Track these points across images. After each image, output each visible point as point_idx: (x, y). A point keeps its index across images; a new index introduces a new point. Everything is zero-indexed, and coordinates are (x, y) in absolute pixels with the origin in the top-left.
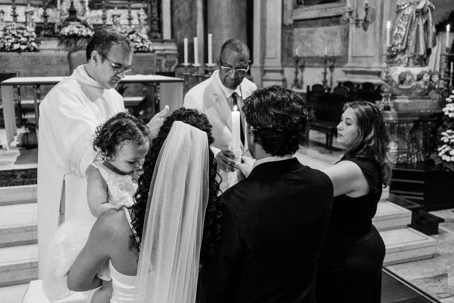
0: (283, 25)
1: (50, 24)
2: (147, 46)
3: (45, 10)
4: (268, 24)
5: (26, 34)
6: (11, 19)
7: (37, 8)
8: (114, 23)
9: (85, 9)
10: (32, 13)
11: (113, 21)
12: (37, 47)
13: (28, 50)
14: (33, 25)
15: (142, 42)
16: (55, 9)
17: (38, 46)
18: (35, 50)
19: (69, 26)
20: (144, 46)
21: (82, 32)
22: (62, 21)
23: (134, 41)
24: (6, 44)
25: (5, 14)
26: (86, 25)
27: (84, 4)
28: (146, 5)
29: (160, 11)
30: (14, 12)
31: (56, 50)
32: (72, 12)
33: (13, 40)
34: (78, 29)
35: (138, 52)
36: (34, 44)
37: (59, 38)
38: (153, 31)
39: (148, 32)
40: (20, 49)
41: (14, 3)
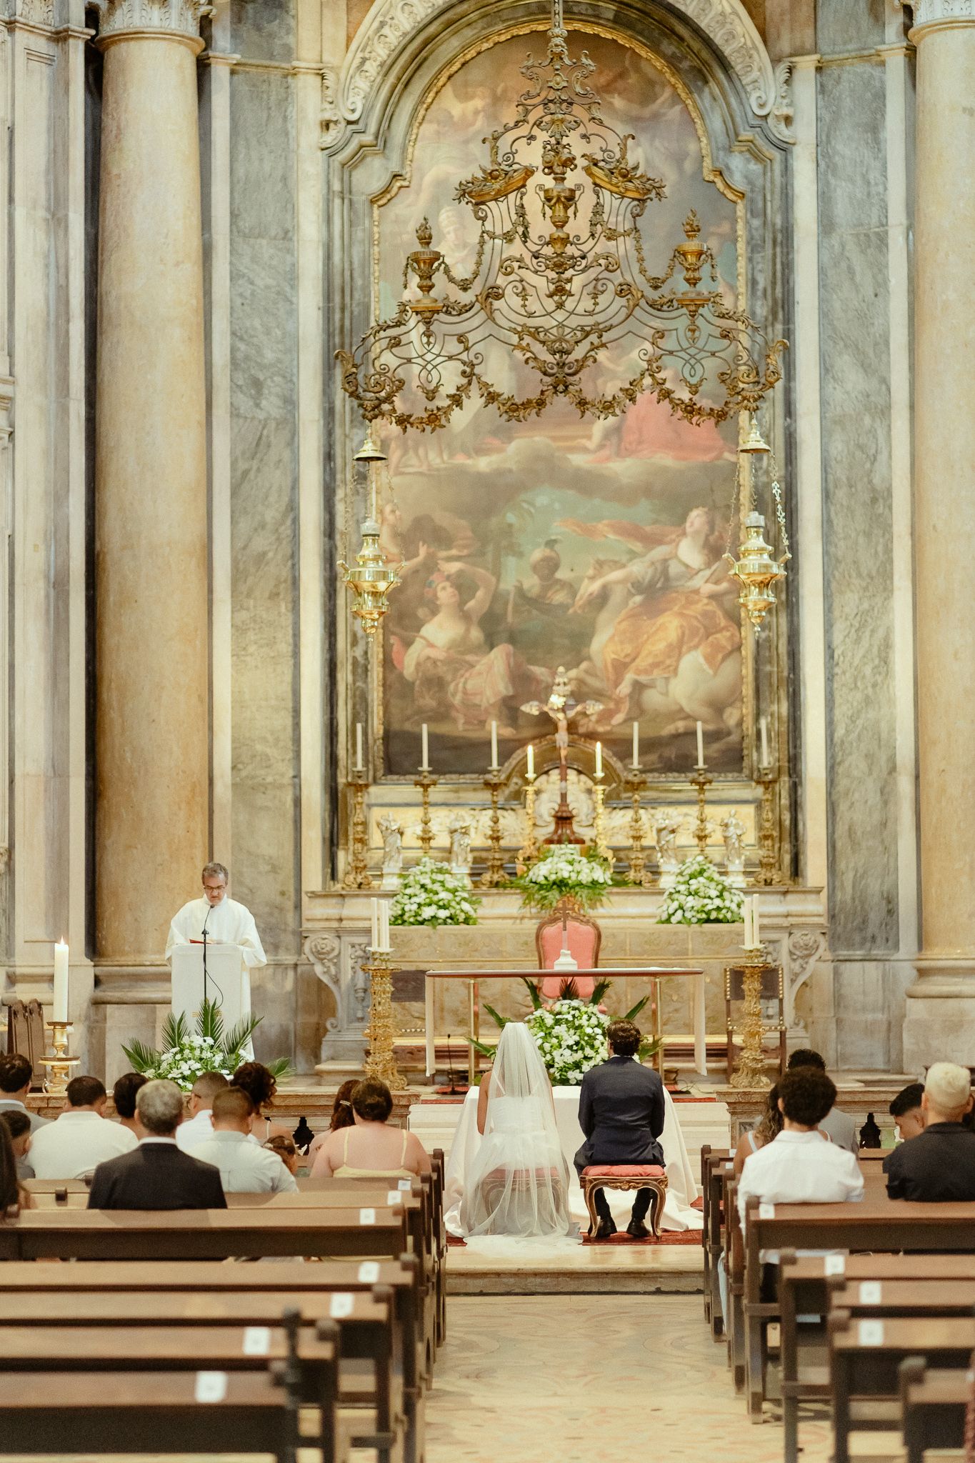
1: (507, 850)
2: (734, 907)
3: (494, 817)
5: (450, 885)
6: (417, 845)
7: (476, 813)
8: (661, 848)
9: (595, 809)
10: (465, 832)
11: (658, 842)
12: (472, 913)
13: (453, 918)
14: (465, 860)
15: (720, 896)
16: (521, 812)
17: (475, 910)
18: (467, 922)
19: (549, 860)
20: (725, 908)
21: (578, 873)
22: (534, 844)
23: (702, 894)
24: (407, 908)
25: (404, 837)
27: (594, 796)
28: (759, 791)
29: (795, 806)
30: (425, 831)
31: (516, 918)
32: (563, 819)
33: (423, 897)
34: (570, 868)
35: (708, 921)
36: (466, 906)
37: (525, 889)
38: (761, 864)
39: (748, 863)
40: (434, 918)
41: (426, 804)
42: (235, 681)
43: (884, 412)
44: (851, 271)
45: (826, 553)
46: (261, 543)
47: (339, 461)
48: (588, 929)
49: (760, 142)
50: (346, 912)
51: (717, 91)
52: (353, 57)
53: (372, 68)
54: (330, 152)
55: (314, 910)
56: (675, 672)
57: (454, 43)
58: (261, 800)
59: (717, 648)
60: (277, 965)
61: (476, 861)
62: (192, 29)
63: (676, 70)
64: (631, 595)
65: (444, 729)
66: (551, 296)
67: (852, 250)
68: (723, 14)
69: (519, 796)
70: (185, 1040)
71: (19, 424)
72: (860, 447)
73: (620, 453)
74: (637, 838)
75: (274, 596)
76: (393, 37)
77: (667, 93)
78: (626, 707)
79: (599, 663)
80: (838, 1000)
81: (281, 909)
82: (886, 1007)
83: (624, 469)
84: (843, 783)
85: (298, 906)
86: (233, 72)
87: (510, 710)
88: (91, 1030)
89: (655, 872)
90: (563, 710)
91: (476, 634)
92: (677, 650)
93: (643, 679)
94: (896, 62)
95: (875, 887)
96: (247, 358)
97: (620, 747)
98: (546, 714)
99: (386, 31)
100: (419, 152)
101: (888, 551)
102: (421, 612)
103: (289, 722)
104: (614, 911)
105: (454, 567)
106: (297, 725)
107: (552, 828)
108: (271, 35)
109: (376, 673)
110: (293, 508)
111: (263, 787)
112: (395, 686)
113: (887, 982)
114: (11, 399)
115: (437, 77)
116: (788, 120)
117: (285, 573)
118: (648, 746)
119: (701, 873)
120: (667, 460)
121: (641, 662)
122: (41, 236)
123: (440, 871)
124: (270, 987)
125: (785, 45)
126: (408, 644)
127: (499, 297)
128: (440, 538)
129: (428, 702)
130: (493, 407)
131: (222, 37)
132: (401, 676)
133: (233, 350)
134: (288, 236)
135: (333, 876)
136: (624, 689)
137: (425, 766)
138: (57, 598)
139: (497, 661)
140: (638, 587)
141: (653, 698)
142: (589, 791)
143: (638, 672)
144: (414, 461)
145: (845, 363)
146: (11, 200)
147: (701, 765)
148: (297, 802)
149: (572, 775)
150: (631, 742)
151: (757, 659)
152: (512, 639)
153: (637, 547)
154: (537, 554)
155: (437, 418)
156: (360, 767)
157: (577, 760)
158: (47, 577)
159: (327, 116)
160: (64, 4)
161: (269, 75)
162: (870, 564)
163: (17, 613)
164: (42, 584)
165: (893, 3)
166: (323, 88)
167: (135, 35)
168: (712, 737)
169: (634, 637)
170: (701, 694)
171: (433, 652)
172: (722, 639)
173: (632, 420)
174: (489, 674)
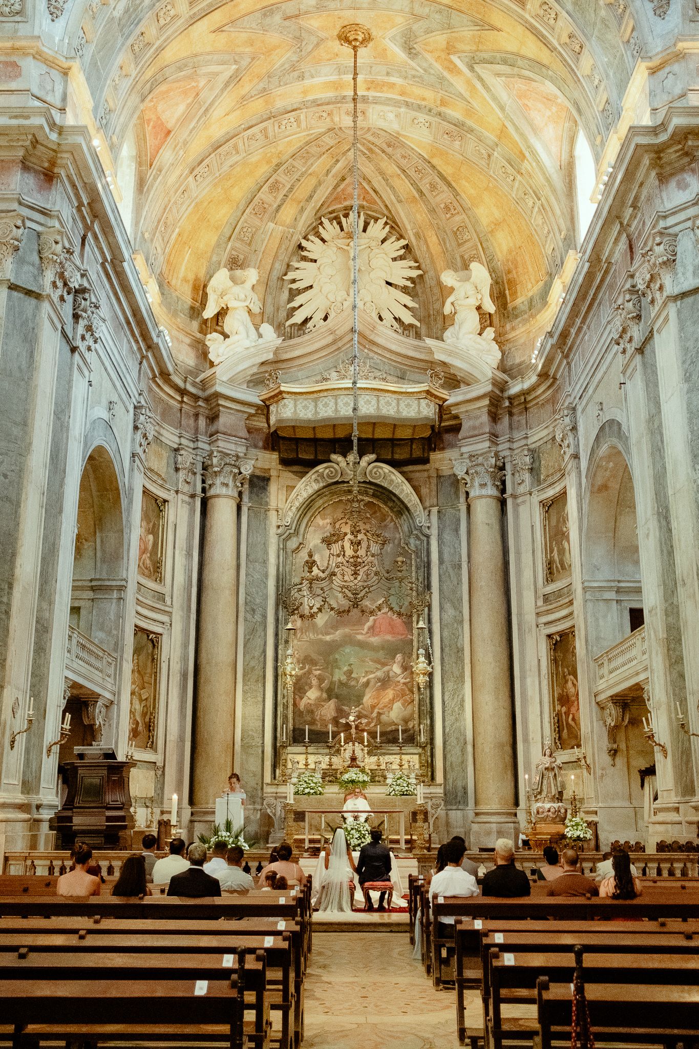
1: (334, 770)
2: (412, 790)
3: (330, 758)
5: (315, 781)
6: (303, 767)
7: (324, 756)
8: (387, 769)
9: (364, 756)
10: (320, 763)
11: (386, 767)
12: (321, 791)
13: (315, 793)
15: (407, 786)
16: (339, 756)
17: (323, 790)
18: (320, 794)
19: (348, 773)
20: (409, 790)
21: (358, 778)
22: (343, 767)
23: (401, 785)
24: (299, 789)
25: (299, 764)
27: (364, 751)
28: (420, 750)
29: (432, 755)
30: (306, 763)
31: (337, 793)
32: (353, 759)
33: (305, 785)
34: (356, 776)
35: (403, 795)
36: (320, 789)
37: (340, 783)
38: (421, 776)
39: (417, 775)
40: (309, 793)
41: (307, 753)
42: (243, 710)
43: (461, 622)
44: (449, 576)
45: (442, 669)
46: (252, 664)
47: (280, 636)
49: (419, 534)
50: (279, 790)
51: (405, 517)
52: (288, 505)
53: (294, 509)
54: (280, 535)
55: (268, 789)
56: (392, 709)
57: (321, 501)
58: (251, 751)
59: (405, 701)
60: (254, 809)
61: (323, 773)
62: (236, 495)
63: (393, 511)
64: (377, 682)
65: (313, 728)
66: (352, 575)
67: (451, 571)
68: (407, 494)
69: (338, 751)
71: (173, 620)
72: (453, 634)
73: (373, 635)
74: (379, 766)
75: (257, 681)
76: (301, 500)
77: (390, 518)
78: (375, 721)
79: (366, 705)
80: (448, 824)
81: (256, 789)
82: (464, 826)
83: (374, 640)
84: (448, 748)
85: (262, 789)
86: (249, 509)
87: (336, 721)
88: (189, 831)
89: (385, 778)
90: (354, 721)
91: (325, 695)
92: (392, 701)
93: (381, 711)
94: (463, 508)
95: (460, 784)
96: (250, 601)
97: (373, 735)
98: (348, 723)
99: (299, 497)
100: (308, 536)
101: (463, 668)
102: (306, 688)
103: (261, 724)
104: (371, 791)
105: (318, 672)
106: (263, 726)
107: (349, 762)
108: (262, 498)
109: (291, 708)
110: (264, 651)
111: (251, 747)
112: (297, 713)
113: (465, 817)
114: (171, 613)
115: (315, 512)
116: (429, 527)
117: (261, 673)
118: (382, 734)
119: (401, 778)
120: (389, 637)
121: (381, 706)
122: (184, 559)
123: (311, 776)
124: (252, 817)
125: (427, 504)
126: (301, 698)
127: (335, 575)
128: (313, 663)
129: (308, 718)
130: (332, 612)
131: (246, 498)
132: (299, 710)
133: (246, 598)
134: (265, 562)
135: (275, 778)
136: (374, 715)
137: (307, 740)
138: (184, 680)
139: (332, 704)
140: (379, 680)
141: (384, 718)
142: (362, 750)
143: (379, 709)
144: (305, 637)
145: (448, 606)
146: (174, 548)
147: (401, 740)
148: (263, 752)
149: (356, 744)
150: (377, 733)
151: (419, 705)
152: (337, 698)
153: (379, 666)
154: (345, 669)
155: (313, 615)
156: (284, 740)
157: (359, 739)
158: (180, 673)
159: (279, 524)
160: (195, 485)
161: (261, 511)
162: (457, 673)
163: (170, 685)
164: (179, 675)
165: (462, 490)
166: (278, 515)
167: (217, 496)
168: (404, 731)
169: (378, 697)
170: (400, 717)
171: (310, 702)
172: (407, 698)
173: (377, 624)
174: (329, 710)
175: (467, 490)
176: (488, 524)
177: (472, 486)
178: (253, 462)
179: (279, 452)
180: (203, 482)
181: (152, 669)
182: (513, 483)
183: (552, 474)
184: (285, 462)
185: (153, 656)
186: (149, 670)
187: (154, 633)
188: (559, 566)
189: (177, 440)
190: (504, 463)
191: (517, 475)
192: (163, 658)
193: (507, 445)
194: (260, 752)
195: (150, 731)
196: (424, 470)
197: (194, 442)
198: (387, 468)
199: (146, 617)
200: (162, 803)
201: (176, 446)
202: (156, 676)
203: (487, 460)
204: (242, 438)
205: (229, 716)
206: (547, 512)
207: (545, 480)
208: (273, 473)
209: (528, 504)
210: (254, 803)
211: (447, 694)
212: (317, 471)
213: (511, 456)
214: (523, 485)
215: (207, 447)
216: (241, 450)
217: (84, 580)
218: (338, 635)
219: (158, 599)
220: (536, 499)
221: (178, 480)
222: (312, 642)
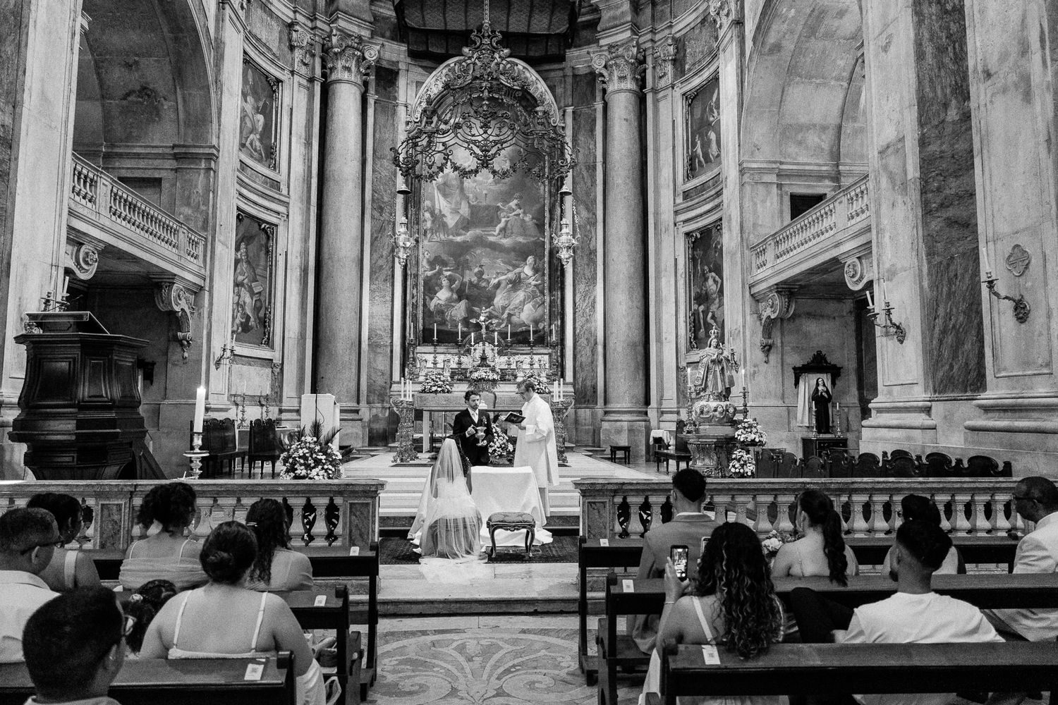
0: (678, 367)
1: (464, 369)
2: (543, 388)
3: (460, 358)
4: (665, 367)
5: (443, 380)
6: (432, 366)
7: (454, 356)
8: (517, 369)
9: (494, 355)
10: (449, 363)
11: (517, 366)
12: (449, 389)
13: (443, 391)
14: (449, 371)
16: (469, 356)
17: (451, 389)
18: (448, 392)
19: (479, 371)
21: (488, 376)
22: (473, 367)
24: (427, 387)
25: (427, 364)
26: (493, 370)
28: (550, 351)
29: (563, 355)
30: (435, 362)
32: (484, 358)
33: (432, 383)
34: (486, 375)
36: (448, 387)
37: (469, 381)
38: (552, 375)
39: (547, 375)
40: (436, 391)
41: (435, 352)
42: (370, 309)
43: (594, 224)
44: (583, 178)
45: (574, 271)
46: (380, 262)
48: (492, 395)
52: (416, 101)
53: (424, 105)
54: (409, 132)
55: (395, 387)
56: (523, 310)
57: (451, 99)
58: (379, 350)
59: (537, 303)
60: (383, 408)
61: (452, 372)
62: (361, 83)
63: (526, 111)
64: (508, 284)
66: (481, 128)
67: (585, 173)
68: (543, 93)
69: (468, 351)
70: (303, 439)
71: (291, 212)
72: (585, 236)
73: (506, 237)
74: (509, 365)
75: (385, 280)
76: (431, 95)
78: (506, 322)
79: (496, 306)
80: (576, 422)
81: (385, 388)
82: (593, 424)
83: (506, 242)
84: (579, 348)
85: (391, 387)
86: (375, 103)
87: (466, 322)
89: (516, 377)
90: (485, 322)
91: (455, 296)
93: (512, 312)
95: (589, 383)
96: (378, 199)
97: (503, 335)
98: (478, 323)
99: (429, 93)
101: (595, 270)
102: (436, 288)
103: (389, 324)
104: (501, 390)
105: (448, 273)
106: (392, 325)
107: (480, 362)
108: (390, 92)
109: (421, 308)
111: (378, 346)
112: (428, 314)
113: (594, 415)
114: (288, 203)
116: (563, 128)
117: (390, 273)
118: (513, 335)
119: (532, 376)
121: (511, 307)
122: (302, 148)
123: (439, 374)
125: (562, 104)
126: (432, 299)
127: (460, 128)
129: (438, 318)
130: (456, 173)
131: (372, 90)
132: (429, 309)
133: (373, 196)
135: (403, 376)
136: (505, 316)
137: (435, 340)
138: (304, 276)
139: (463, 304)
140: (510, 281)
141: (515, 319)
142: (493, 350)
143: (510, 310)
146: (290, 133)
147: (532, 341)
148: (392, 351)
149: (487, 344)
150: (507, 333)
151: (550, 306)
152: (467, 299)
153: (511, 268)
154: (476, 270)
155: (433, 176)
156: (412, 338)
157: (489, 339)
158: (301, 268)
159: (408, 120)
160: (313, 68)
161: (388, 105)
162: (588, 274)
163: (288, 280)
164: (298, 270)
165: (599, 86)
166: (407, 110)
167: (339, 81)
168: (535, 332)
169: (509, 298)
170: (531, 318)
171: (440, 302)
172: (538, 300)
173: (509, 226)
174: (460, 310)
175: (605, 86)
176: (625, 119)
177: (611, 80)
178: (378, 47)
179: (408, 44)
180: (324, 67)
181: (266, 261)
182: (654, 77)
183: (699, 61)
184: (413, 54)
185: (267, 248)
186: (262, 263)
187: (268, 223)
188: (702, 159)
189: (291, 14)
190: (645, 57)
191: (658, 69)
192: (279, 251)
193: (649, 36)
194: (389, 350)
195: (265, 327)
196: (560, 69)
197: (312, 21)
198: (521, 64)
199: (255, 203)
200: (281, 401)
201: (289, 21)
202: (271, 270)
203: (628, 50)
204: (365, 21)
205: (353, 313)
206: (689, 105)
207: (690, 70)
208: (402, 66)
209: (669, 98)
210: (383, 401)
211: (578, 296)
212: (449, 65)
213: (653, 48)
214: (665, 78)
215: (326, 28)
216: (366, 33)
217: (166, 147)
218: (469, 236)
219: (272, 186)
220: (678, 92)
221: (293, 59)
222: (442, 243)
